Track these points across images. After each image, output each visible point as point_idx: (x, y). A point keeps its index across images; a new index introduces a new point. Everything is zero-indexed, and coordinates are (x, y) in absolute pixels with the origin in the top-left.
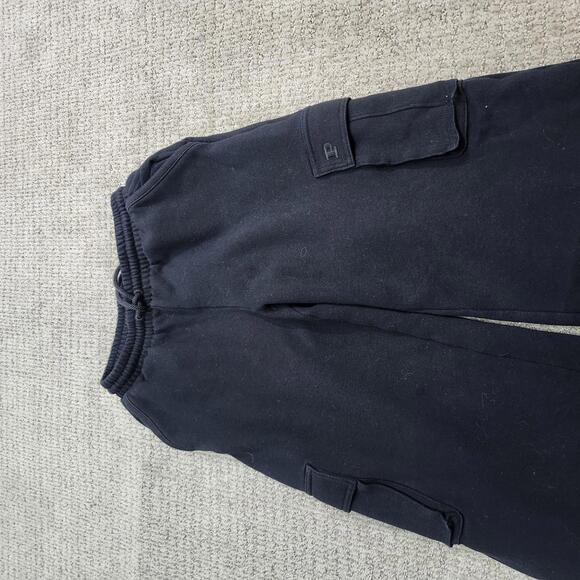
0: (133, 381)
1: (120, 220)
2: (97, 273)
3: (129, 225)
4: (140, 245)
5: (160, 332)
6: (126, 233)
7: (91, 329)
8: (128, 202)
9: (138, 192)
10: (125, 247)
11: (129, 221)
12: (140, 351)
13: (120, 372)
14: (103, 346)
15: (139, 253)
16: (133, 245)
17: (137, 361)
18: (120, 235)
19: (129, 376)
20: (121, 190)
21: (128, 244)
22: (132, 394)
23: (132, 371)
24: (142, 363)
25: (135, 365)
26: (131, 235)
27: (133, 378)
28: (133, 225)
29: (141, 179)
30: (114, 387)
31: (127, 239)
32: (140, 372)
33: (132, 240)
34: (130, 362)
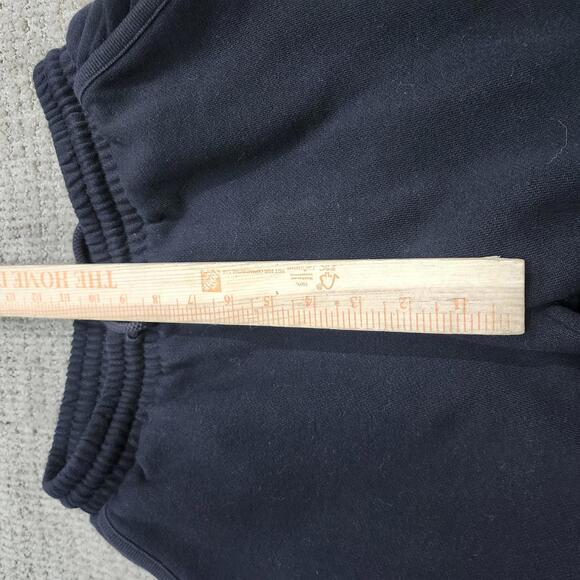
0: (118, 481)
1: (65, 125)
2: (13, 250)
3: (88, 136)
4: (117, 181)
5: (174, 368)
6: (83, 156)
7: (10, 364)
8: (79, 83)
9: (102, 50)
10: (84, 188)
11: (84, 126)
12: (131, 413)
13: (87, 461)
14: (38, 398)
15: (117, 199)
16: (102, 181)
17: (125, 435)
18: (69, 163)
19: (109, 471)
20: (55, 56)
21: (91, 180)
22: (118, 512)
23: (115, 459)
24: (137, 440)
25: (121, 446)
26: (95, 158)
27: (116, 473)
28: (95, 135)
29: (106, 15)
30: (74, 495)
31: (87, 168)
32: (132, 461)
33: (99, 171)
34: (109, 439)
